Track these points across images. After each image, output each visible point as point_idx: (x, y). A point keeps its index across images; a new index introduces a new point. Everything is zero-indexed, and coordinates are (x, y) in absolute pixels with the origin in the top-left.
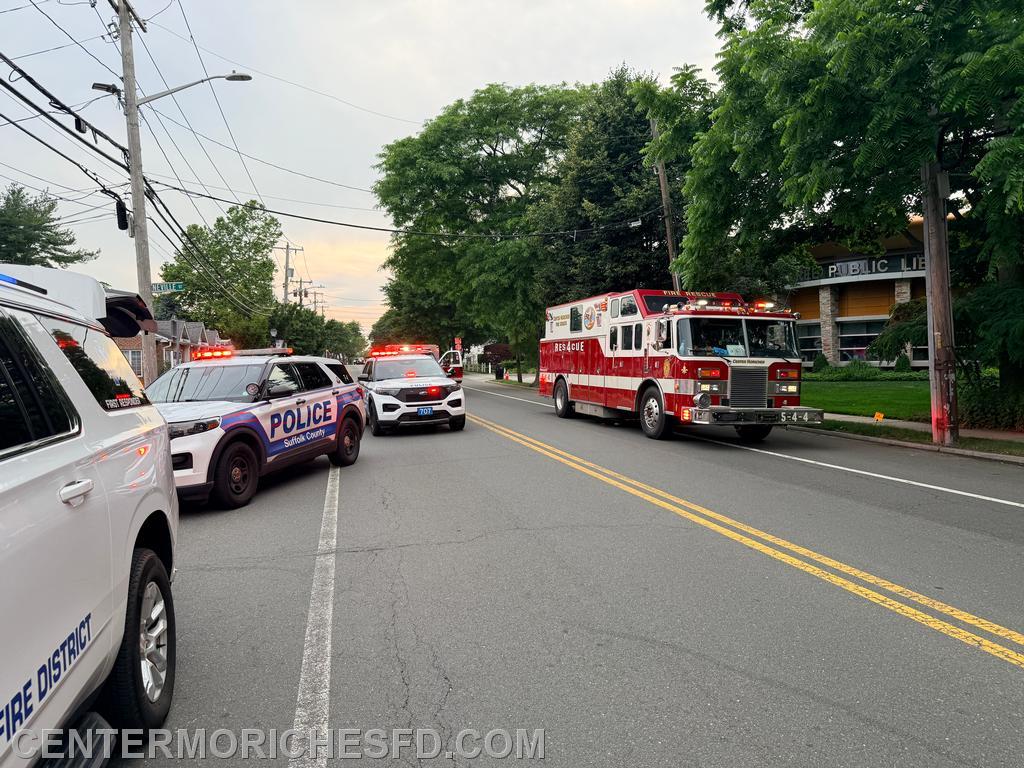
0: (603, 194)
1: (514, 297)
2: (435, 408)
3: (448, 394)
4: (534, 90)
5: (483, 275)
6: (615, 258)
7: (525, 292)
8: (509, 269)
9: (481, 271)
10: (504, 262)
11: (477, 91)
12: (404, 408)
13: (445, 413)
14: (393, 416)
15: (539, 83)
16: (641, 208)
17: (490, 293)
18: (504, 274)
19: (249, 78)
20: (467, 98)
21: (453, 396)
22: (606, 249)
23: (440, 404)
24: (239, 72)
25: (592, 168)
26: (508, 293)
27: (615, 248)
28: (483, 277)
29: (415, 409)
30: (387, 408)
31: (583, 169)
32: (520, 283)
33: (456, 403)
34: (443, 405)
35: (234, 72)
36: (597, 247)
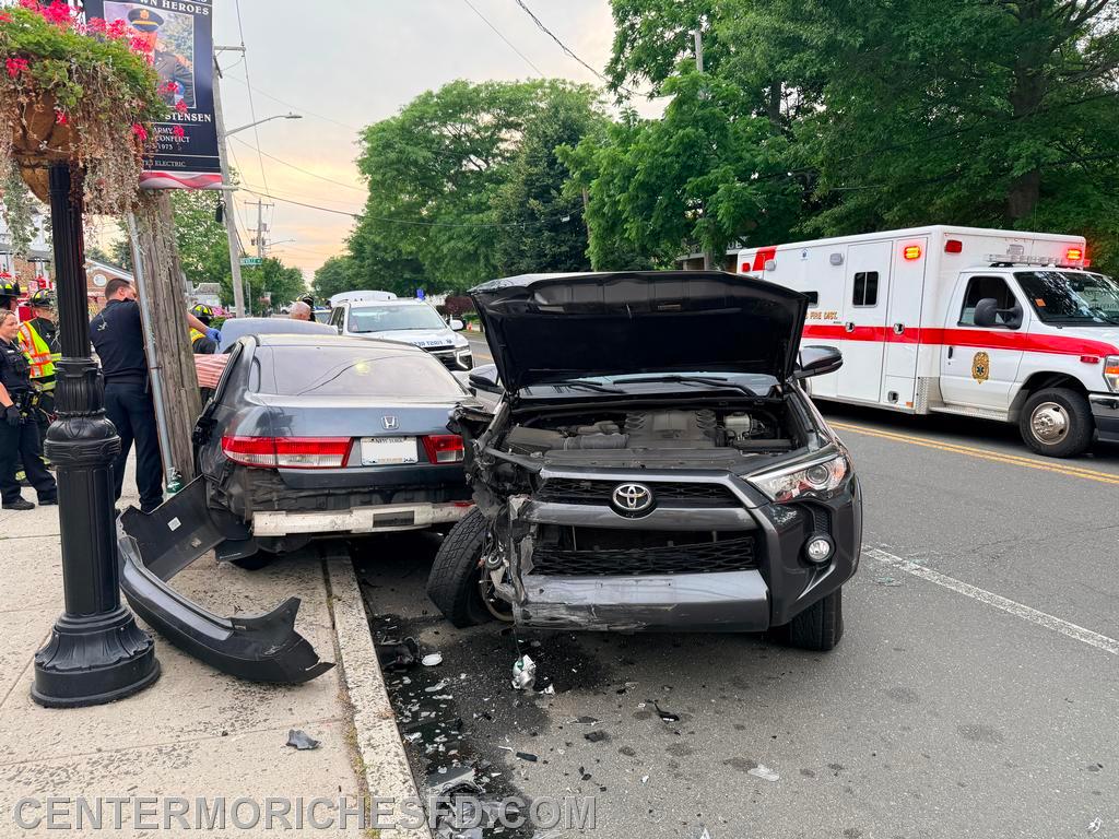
0: (544, 194)
1: (478, 261)
5: (452, 242)
6: (552, 240)
7: (487, 258)
8: (474, 238)
9: (451, 238)
10: (469, 232)
11: (444, 85)
15: (496, 80)
16: (570, 206)
17: (458, 257)
18: (470, 242)
19: (301, 117)
22: (546, 234)
24: (294, 114)
25: (536, 174)
26: (472, 257)
27: (553, 234)
28: (452, 243)
31: (530, 175)
32: (482, 250)
35: (290, 113)
36: (540, 230)
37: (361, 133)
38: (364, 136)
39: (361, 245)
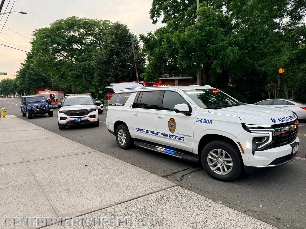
0: (117, 55)
2: (83, 119)
3: (89, 112)
4: (85, 19)
11: (68, 17)
12: (69, 119)
13: (88, 120)
14: (64, 122)
15: (87, 18)
19: (26, 13)
20: (65, 19)
21: (92, 114)
23: (85, 117)
24: (23, 11)
25: (115, 47)
29: (73, 119)
30: (62, 118)
31: (113, 47)
33: (93, 116)
34: (87, 117)
35: (21, 11)
37: (34, 32)
38: (34, 33)
39: (24, 73)
